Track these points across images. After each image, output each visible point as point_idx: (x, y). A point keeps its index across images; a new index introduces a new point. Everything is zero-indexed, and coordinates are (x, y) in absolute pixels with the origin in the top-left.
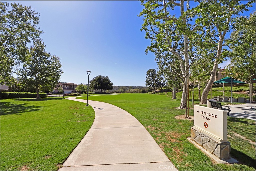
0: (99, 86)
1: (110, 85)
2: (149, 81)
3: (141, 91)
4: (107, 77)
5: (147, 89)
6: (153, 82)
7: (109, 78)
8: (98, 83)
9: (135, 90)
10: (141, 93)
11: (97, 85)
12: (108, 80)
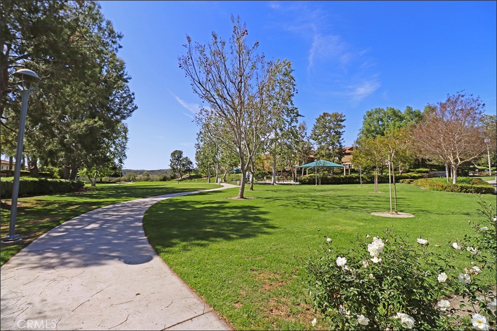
2: (174, 165)
5: (169, 176)
6: (179, 167)
10: (161, 181)
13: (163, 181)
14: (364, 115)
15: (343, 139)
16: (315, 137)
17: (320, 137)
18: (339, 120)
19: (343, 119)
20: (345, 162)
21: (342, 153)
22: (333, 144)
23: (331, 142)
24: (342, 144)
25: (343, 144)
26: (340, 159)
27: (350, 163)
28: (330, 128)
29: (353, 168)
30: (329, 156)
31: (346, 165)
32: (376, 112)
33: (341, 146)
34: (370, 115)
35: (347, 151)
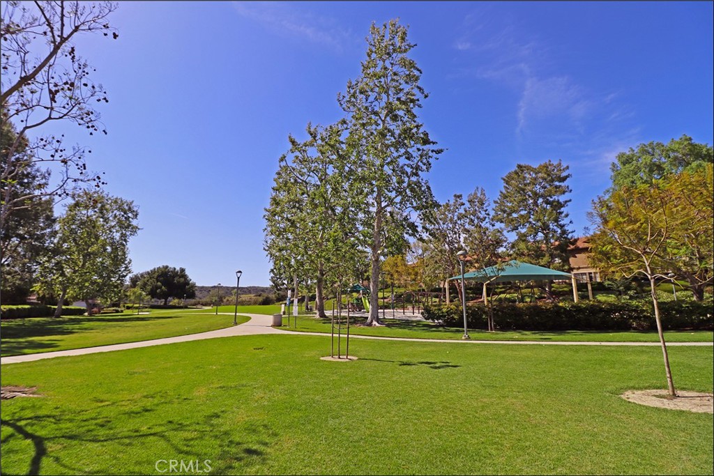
0: (162, 291)
1: (189, 288)
2: (278, 278)
3: (261, 299)
4: (183, 270)
5: (272, 296)
6: (286, 282)
7: (187, 273)
8: (159, 283)
9: (244, 299)
10: (260, 304)
11: (157, 287)
12: (184, 276)
13: (263, 304)
14: (614, 164)
15: (567, 216)
16: (505, 215)
17: (515, 215)
18: (555, 178)
19: (564, 174)
20: (579, 268)
21: (567, 249)
22: (545, 227)
23: (539, 224)
24: (566, 228)
25: (569, 228)
26: (566, 261)
27: (592, 271)
28: (536, 195)
29: (599, 280)
30: (537, 255)
31: (582, 274)
32: (645, 152)
33: (564, 232)
34: (627, 161)
35: (580, 245)
